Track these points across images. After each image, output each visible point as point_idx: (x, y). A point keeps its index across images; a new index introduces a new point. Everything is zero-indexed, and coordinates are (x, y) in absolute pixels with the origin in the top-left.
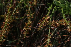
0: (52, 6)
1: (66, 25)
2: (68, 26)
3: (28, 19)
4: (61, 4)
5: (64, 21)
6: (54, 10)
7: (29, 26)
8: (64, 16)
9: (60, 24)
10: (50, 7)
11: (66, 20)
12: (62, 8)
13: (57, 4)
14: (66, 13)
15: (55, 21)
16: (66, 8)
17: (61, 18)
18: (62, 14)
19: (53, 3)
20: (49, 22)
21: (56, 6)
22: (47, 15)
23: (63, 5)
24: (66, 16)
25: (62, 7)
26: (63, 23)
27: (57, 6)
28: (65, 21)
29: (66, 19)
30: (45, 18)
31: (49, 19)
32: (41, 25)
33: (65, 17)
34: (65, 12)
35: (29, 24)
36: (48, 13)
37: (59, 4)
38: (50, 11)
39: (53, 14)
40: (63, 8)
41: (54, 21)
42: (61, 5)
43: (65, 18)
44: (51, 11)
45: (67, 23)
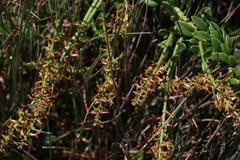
0: (171, 36)
1: (210, 89)
2: (216, 91)
3: (105, 72)
4: (198, 30)
5: (204, 79)
6: (177, 46)
7: (108, 92)
8: (204, 66)
9: (195, 89)
10: (167, 39)
11: (210, 76)
12: (200, 43)
13: (185, 32)
14: (211, 57)
15: (182, 79)
16: (210, 42)
17: (198, 71)
18: (200, 58)
19: (175, 28)
20: (164, 81)
21: (182, 35)
22: (158, 63)
23: (203, 35)
24: (212, 65)
25: (199, 38)
26: (202, 84)
27: (186, 37)
28: (207, 79)
29: (212, 74)
30: (152, 71)
31: (165, 73)
32: (142, 91)
33: (207, 66)
34: (208, 54)
35: (107, 86)
36: (162, 56)
37: (193, 31)
38: (167, 50)
39: (174, 59)
40: (203, 42)
41: (177, 79)
42: (197, 35)
43: (208, 71)
44: (170, 49)
45: (215, 84)
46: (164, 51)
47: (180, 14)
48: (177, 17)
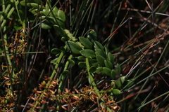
0: (62, 54)
1: (95, 100)
3: (6, 86)
4: (85, 48)
5: (90, 91)
6: (67, 63)
7: (9, 103)
9: (83, 99)
10: (58, 57)
11: (95, 88)
12: (87, 59)
13: (74, 50)
14: (96, 72)
15: (71, 92)
16: (95, 58)
19: (65, 47)
20: (56, 94)
21: (72, 53)
22: (51, 78)
23: (89, 52)
25: (86, 56)
26: (88, 95)
27: (75, 55)
28: (93, 91)
30: (45, 85)
31: (56, 87)
33: (92, 80)
34: (93, 70)
35: (8, 98)
36: (54, 72)
37: (81, 49)
39: (65, 74)
40: (89, 59)
41: (67, 91)
42: (84, 52)
43: (94, 84)
45: (99, 95)
46: (56, 67)
47: (70, 35)
48: (67, 38)
